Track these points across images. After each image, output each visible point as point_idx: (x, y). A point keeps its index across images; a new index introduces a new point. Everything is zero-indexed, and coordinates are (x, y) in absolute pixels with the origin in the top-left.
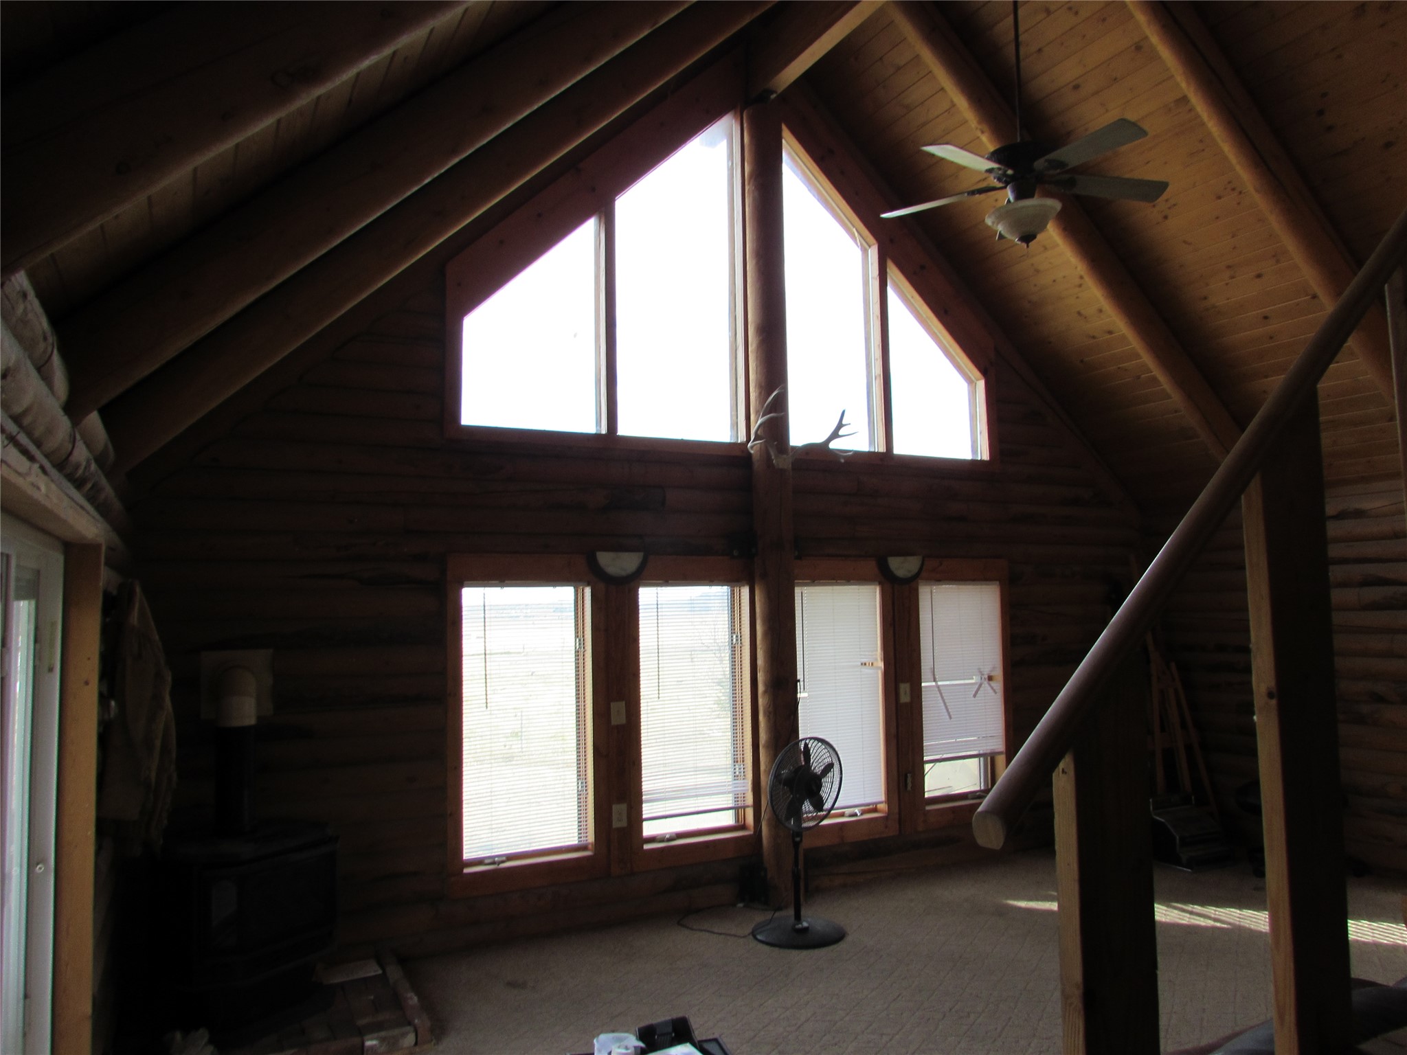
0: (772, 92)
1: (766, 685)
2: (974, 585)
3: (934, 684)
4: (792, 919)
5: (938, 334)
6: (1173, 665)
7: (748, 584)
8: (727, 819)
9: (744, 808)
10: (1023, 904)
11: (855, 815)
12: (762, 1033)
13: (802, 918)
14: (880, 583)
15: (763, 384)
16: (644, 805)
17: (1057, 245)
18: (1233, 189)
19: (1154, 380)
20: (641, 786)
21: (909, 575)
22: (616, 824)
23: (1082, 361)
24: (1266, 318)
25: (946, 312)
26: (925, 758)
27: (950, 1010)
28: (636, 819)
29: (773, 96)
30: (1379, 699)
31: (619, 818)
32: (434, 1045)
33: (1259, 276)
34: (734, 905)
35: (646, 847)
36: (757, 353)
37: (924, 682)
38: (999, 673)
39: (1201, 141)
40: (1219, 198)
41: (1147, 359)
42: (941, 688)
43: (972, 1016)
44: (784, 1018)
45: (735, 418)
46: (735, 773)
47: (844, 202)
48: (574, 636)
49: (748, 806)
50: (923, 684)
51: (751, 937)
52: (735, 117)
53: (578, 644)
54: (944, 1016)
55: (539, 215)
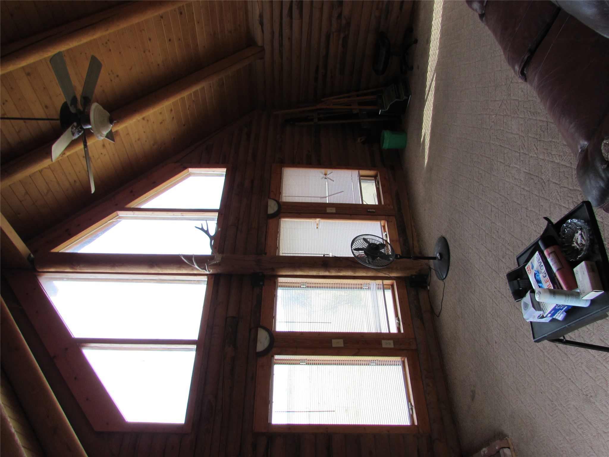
0: (30, 255)
1: (326, 271)
2: (283, 179)
3: (327, 198)
4: (436, 261)
5: (165, 187)
6: (323, 100)
7: (277, 278)
8: (389, 294)
9: (383, 285)
10: (426, 161)
11: (386, 235)
12: (493, 268)
13: (435, 256)
14: (280, 218)
15: (179, 266)
16: (382, 332)
17: (126, 127)
18: (106, 43)
19: (195, 93)
20: (373, 333)
21: (277, 205)
22: (392, 346)
23: (184, 125)
24: (170, 40)
25: (154, 183)
26: (361, 203)
27: (478, 182)
28: (389, 336)
29: (32, 256)
30: (340, 16)
31: (390, 344)
32: (509, 437)
33: (150, 40)
34: (429, 291)
35: (402, 331)
36: (163, 268)
37: (326, 201)
38: (323, 171)
39: (81, 54)
40: (110, 50)
41: (185, 94)
42: (329, 195)
43: (481, 172)
44: (485, 258)
45: (195, 282)
46: (367, 289)
47: (94, 225)
48: (299, 365)
49: (383, 283)
50: (327, 202)
51: (444, 280)
52: (41, 276)
53: (303, 363)
54: (481, 184)
55: (76, 378)
